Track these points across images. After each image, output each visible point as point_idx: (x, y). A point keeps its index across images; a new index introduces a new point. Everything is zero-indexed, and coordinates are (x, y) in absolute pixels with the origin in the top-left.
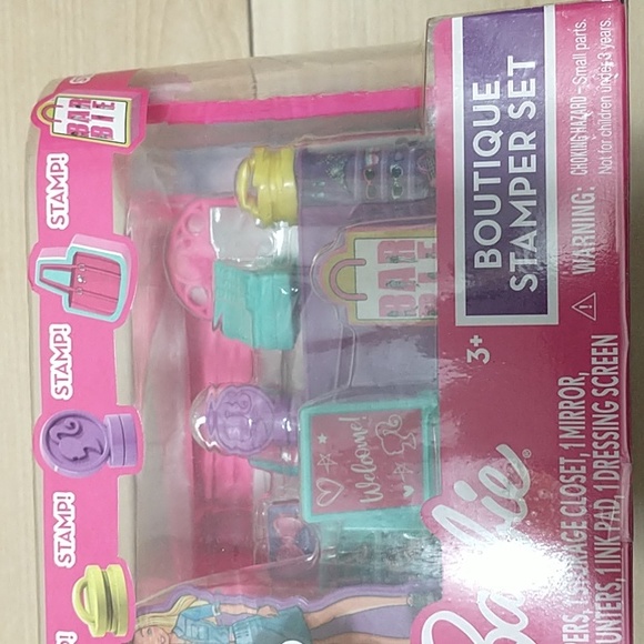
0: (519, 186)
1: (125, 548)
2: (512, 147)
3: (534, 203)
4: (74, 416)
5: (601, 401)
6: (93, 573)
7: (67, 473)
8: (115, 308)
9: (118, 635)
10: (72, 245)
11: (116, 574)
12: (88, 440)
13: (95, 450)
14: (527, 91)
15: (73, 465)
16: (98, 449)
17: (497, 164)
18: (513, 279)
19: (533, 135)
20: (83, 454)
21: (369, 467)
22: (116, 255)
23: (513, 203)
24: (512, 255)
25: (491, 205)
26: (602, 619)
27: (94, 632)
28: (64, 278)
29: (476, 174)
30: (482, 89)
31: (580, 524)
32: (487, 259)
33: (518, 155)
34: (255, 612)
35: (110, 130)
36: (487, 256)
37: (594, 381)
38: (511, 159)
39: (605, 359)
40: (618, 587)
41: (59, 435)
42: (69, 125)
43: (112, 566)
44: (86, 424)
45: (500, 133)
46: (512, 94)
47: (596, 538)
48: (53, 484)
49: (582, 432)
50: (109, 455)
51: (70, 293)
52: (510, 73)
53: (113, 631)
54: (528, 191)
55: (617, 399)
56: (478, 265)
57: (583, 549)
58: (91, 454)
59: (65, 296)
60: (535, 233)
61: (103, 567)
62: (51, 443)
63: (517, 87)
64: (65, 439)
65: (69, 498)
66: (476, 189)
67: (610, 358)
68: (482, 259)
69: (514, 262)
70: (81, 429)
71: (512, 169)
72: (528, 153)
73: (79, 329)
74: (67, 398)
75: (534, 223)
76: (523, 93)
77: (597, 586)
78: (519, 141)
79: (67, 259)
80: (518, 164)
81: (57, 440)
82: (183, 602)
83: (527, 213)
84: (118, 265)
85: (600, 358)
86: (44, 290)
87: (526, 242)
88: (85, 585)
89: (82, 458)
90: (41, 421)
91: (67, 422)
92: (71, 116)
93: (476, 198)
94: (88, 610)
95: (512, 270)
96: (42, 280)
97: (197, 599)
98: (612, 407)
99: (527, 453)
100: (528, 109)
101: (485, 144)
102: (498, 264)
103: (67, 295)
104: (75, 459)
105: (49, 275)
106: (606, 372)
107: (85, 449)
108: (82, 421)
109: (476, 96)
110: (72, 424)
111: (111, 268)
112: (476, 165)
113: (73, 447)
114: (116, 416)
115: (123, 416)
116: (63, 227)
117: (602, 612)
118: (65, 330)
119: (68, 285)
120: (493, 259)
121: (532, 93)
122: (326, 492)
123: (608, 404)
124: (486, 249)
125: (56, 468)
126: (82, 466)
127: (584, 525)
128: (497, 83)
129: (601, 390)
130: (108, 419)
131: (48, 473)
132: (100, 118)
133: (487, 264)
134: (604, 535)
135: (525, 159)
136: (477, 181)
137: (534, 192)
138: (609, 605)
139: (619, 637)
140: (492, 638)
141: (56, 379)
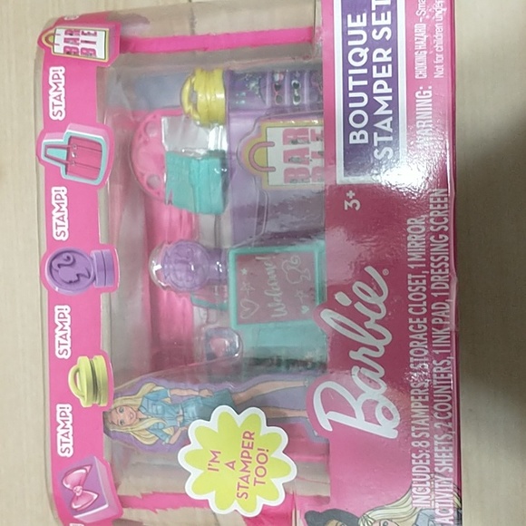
0: (380, 87)
1: (105, 346)
2: (375, 59)
3: (390, 98)
4: (69, 251)
5: (436, 235)
6: (83, 362)
7: (64, 292)
8: (97, 174)
9: (102, 405)
10: (68, 131)
11: (100, 362)
12: (79, 269)
13: (86, 277)
14: (385, 20)
15: (69, 287)
16: (87, 274)
17: (365, 71)
19: (389, 51)
20: (76, 278)
21: (278, 292)
22: (97, 136)
23: (376, 98)
24: (375, 134)
25: (361, 99)
26: (438, 385)
27: (84, 403)
28: (62, 154)
29: (350, 78)
30: (354, 19)
31: (421, 320)
32: (358, 137)
33: (379, 65)
34: (197, 394)
35: (94, 50)
36: (358, 135)
37: (432, 221)
38: (375, 68)
39: (439, 205)
40: (449, 363)
42: (65, 48)
43: (97, 357)
45: (367, 50)
46: (375, 22)
47: (433, 329)
48: (54, 300)
49: (423, 257)
50: (95, 278)
51: (66, 165)
52: (374, 8)
53: (97, 402)
54: (387, 90)
55: (447, 233)
56: (352, 141)
57: (424, 337)
58: (81, 278)
59: (63, 168)
60: (391, 119)
61: (90, 357)
62: (53, 271)
63: (378, 18)
64: (63, 268)
65: (66, 309)
66: (351, 89)
67: (442, 205)
68: (355, 137)
69: (377, 139)
70: (74, 260)
71: (375, 75)
72: (386, 64)
73: (73, 190)
74: (64, 239)
75: (390, 112)
76: (383, 22)
77: (434, 362)
78: (380, 55)
79: (63, 141)
80: (379, 71)
81: (58, 268)
82: (147, 388)
83: (386, 105)
84: (99, 144)
85: (435, 205)
86: (48, 163)
87: (386, 125)
88: (78, 370)
89: (75, 282)
90: (46, 256)
91: (65, 256)
92: (66, 40)
93: (351, 95)
94: (80, 388)
95: (376, 144)
96: (46, 156)
97: (157, 386)
98: (444, 238)
99: (386, 272)
100: (386, 33)
101: (357, 57)
102: (366, 141)
103: (64, 166)
104: (71, 282)
105: (52, 152)
106: (439, 214)
107: (78, 275)
108: (75, 255)
109: (350, 24)
110: (69, 258)
111: (96, 147)
112: (351, 72)
113: (68, 273)
114: (99, 251)
115: (104, 251)
116: (61, 119)
117: (438, 380)
118: (63, 191)
119: (65, 159)
120: (362, 137)
121: (389, 22)
122: (247, 309)
123: (441, 236)
124: (358, 130)
125: (57, 289)
126: (76, 286)
127: (425, 320)
128: (365, 15)
129: (436, 227)
130: (93, 254)
131: (51, 292)
132: (87, 42)
133: (358, 141)
134: (440, 327)
135: (384, 68)
136: (352, 83)
137: (390, 91)
138: (442, 375)
139: (450, 398)
140: (362, 399)
141: (57, 226)
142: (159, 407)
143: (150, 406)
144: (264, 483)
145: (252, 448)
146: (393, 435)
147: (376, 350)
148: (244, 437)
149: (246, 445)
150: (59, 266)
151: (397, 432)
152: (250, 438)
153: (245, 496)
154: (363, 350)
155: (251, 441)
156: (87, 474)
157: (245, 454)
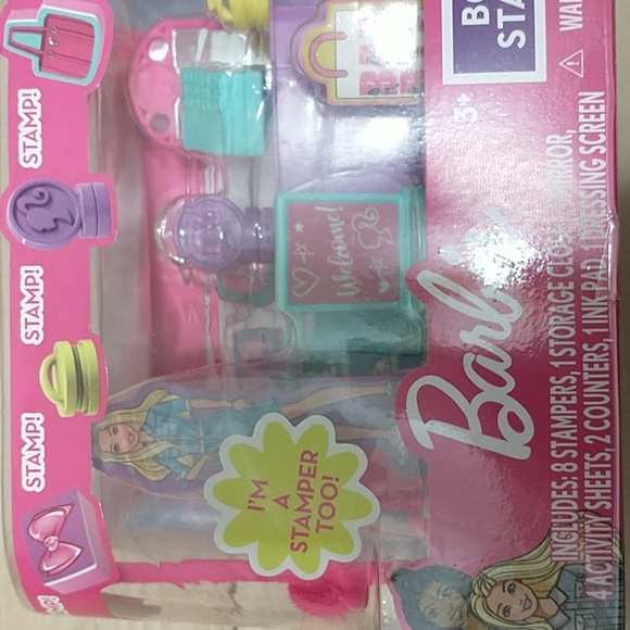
1: (94, 327)
4: (43, 185)
5: (588, 159)
6: (63, 350)
7: (34, 245)
8: (87, 71)
9: (89, 414)
10: (43, 6)
11: (87, 349)
12: (58, 210)
13: (65, 221)
15: (41, 237)
16: (70, 220)
18: (501, 36)
20: (53, 225)
21: (346, 260)
22: (89, 16)
24: (500, 11)
26: (590, 379)
27: (63, 411)
28: (35, 41)
31: (566, 284)
32: (474, 16)
34: (230, 405)
36: (474, 12)
37: (582, 138)
39: (593, 116)
40: (606, 347)
41: (27, 206)
43: (83, 342)
44: (56, 194)
47: (583, 298)
48: (20, 257)
49: (569, 191)
50: (81, 226)
51: (41, 57)
53: (83, 410)
55: (603, 157)
56: (465, 21)
57: (570, 309)
58: (60, 225)
59: (35, 60)
61: (73, 342)
62: (19, 215)
64: (33, 210)
65: (38, 271)
67: (598, 115)
68: (469, 16)
69: (502, 18)
70: (50, 199)
73: (50, 94)
74: (36, 166)
77: (585, 347)
79: (36, 21)
81: (25, 210)
82: (154, 397)
84: (91, 26)
85: (587, 115)
86: (13, 53)
88: (54, 362)
89: (52, 230)
90: (7, 192)
91: (36, 192)
94: (56, 388)
95: (500, 26)
96: (11, 43)
97: (170, 394)
98: (599, 164)
102: (486, 21)
103: (37, 59)
104: (44, 231)
105: (19, 38)
106: (593, 129)
107: (55, 220)
108: (51, 190)
110: (41, 194)
111: (83, 30)
113: (42, 218)
114: (87, 185)
115: (94, 184)
117: (590, 373)
118: (35, 94)
119: (38, 47)
120: (480, 15)
122: (303, 283)
123: (595, 161)
124: (473, 5)
125: (24, 241)
126: (50, 237)
127: (571, 285)
129: (588, 147)
130: (79, 188)
131: (15, 246)
133: (475, 21)
134: (592, 295)
138: (596, 366)
139: (607, 399)
140: (479, 400)
141: (25, 147)
142: (173, 426)
143: (159, 423)
144: (331, 528)
145: (314, 476)
146: (524, 453)
147: (499, 328)
148: (302, 460)
149: (305, 471)
150: (28, 206)
151: (529, 449)
152: (311, 461)
153: (303, 547)
154: (480, 330)
155: (312, 465)
156: (66, 517)
157: (304, 485)
